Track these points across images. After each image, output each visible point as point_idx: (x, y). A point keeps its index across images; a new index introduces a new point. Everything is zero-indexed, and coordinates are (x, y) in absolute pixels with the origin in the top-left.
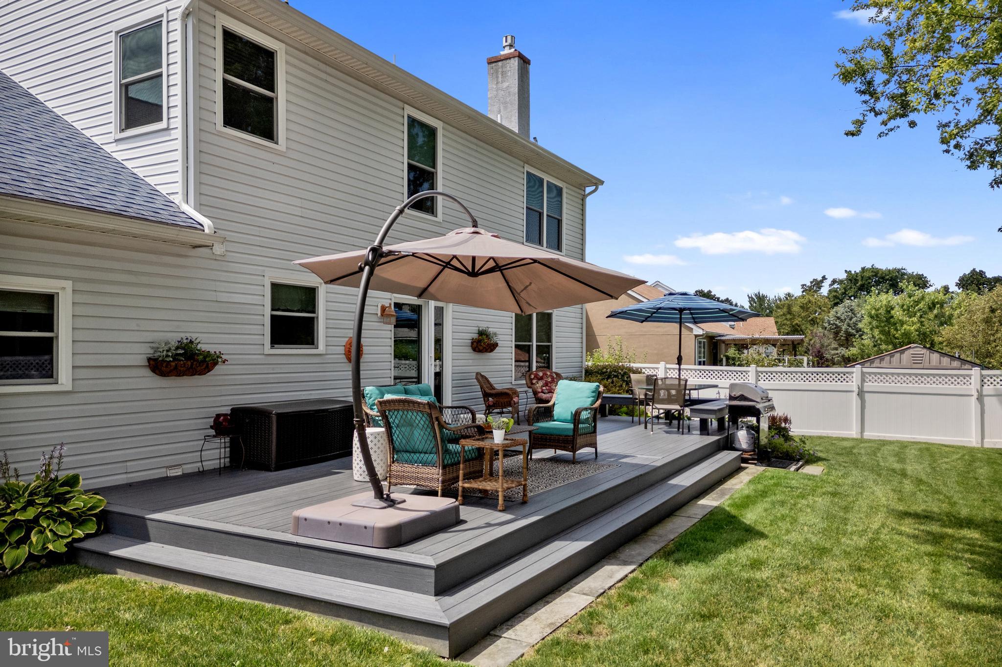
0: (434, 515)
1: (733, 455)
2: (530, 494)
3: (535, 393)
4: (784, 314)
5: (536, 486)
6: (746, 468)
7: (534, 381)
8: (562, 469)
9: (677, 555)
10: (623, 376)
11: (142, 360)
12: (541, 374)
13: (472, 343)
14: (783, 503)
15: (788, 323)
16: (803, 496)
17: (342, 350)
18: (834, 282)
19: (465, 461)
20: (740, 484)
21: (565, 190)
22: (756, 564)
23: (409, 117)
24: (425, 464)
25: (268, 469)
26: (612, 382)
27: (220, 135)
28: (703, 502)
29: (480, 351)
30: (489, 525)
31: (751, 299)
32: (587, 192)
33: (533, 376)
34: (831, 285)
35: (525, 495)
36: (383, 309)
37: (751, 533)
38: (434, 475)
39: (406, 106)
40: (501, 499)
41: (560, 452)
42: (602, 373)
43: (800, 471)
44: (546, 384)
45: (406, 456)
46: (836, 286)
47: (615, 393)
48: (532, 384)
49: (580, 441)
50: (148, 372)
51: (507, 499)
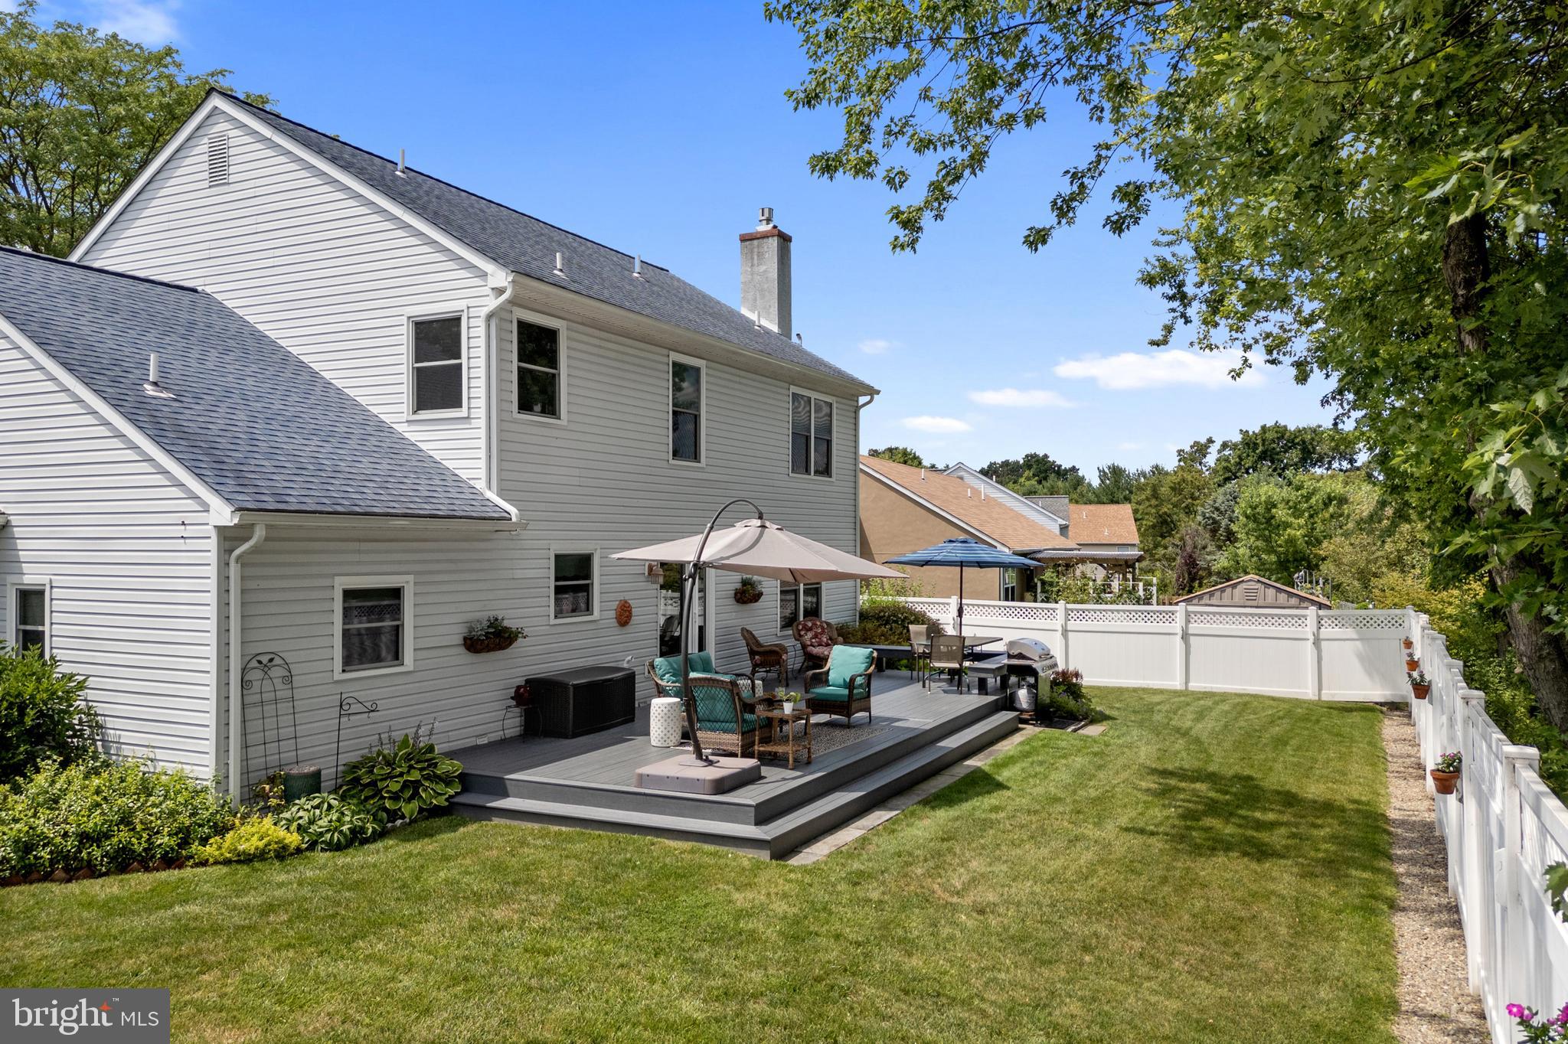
0: (744, 771)
1: (1010, 715)
2: (813, 756)
3: (804, 647)
4: (1148, 499)
5: (819, 750)
6: (1023, 729)
7: (802, 633)
8: (838, 733)
9: (933, 804)
10: (903, 621)
11: (459, 640)
12: (810, 624)
13: (736, 594)
14: (1041, 763)
15: (1153, 511)
16: (1065, 757)
17: (613, 614)
18: (1225, 445)
19: (761, 728)
20: (1008, 747)
21: (835, 405)
22: (995, 809)
23: (675, 364)
24: (725, 731)
25: (566, 737)
26: (891, 629)
27: (515, 421)
28: (968, 762)
29: (744, 602)
30: (784, 779)
31: (1103, 475)
32: (861, 403)
33: (800, 627)
34: (1219, 452)
35: (809, 757)
36: (651, 568)
37: (1000, 786)
38: (733, 740)
39: (672, 354)
40: (791, 759)
41: (834, 717)
42: (879, 618)
43: (1080, 731)
44: (816, 636)
45: (708, 724)
46: (1227, 452)
47: (893, 643)
48: (801, 636)
49: (854, 705)
50: (463, 650)
51: (795, 760)
